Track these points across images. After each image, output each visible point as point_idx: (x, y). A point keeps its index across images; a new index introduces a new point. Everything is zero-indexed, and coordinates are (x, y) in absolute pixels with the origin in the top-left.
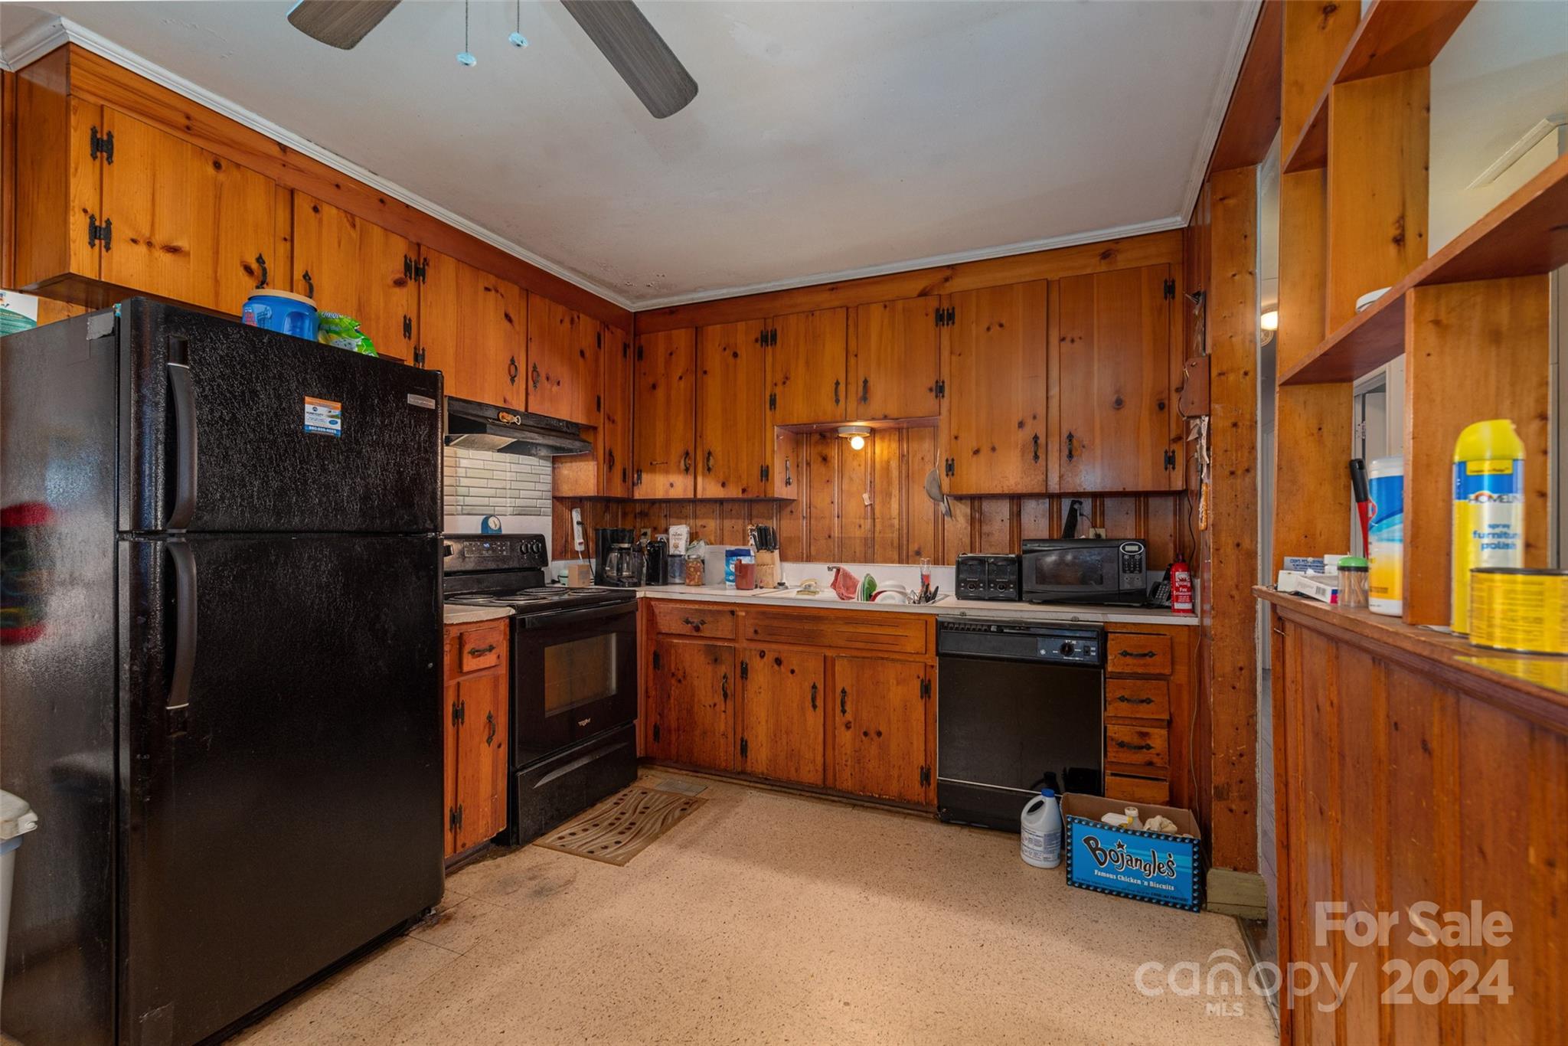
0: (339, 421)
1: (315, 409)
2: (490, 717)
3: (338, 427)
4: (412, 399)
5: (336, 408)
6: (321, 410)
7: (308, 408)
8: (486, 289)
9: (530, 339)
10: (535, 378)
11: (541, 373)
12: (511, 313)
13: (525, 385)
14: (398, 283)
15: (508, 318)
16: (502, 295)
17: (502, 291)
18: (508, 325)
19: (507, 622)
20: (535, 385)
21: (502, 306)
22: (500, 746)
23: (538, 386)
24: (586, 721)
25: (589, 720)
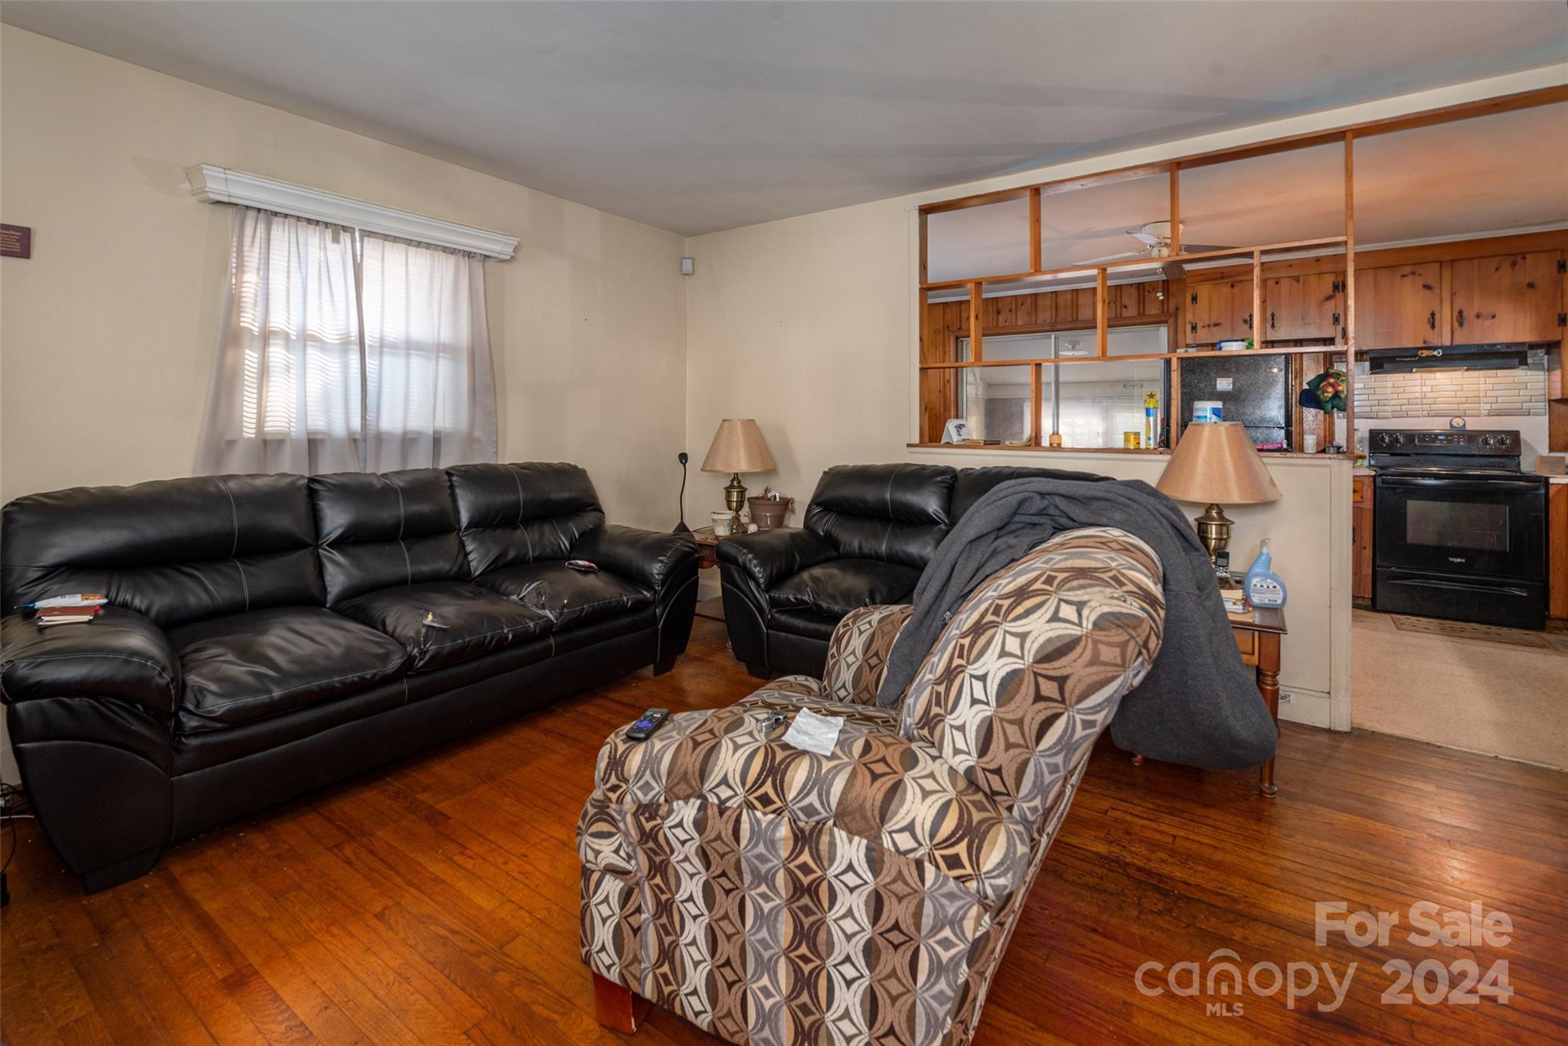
2: (1355, 529)
7: (1218, 382)
8: (1403, 276)
9: (1453, 294)
10: (1460, 318)
11: (1470, 314)
12: (1430, 282)
13: (1449, 328)
14: (1329, 298)
15: (1427, 287)
16: (1420, 275)
17: (1420, 272)
18: (1428, 292)
19: (1371, 479)
20: (1461, 325)
21: (1420, 281)
22: (1365, 548)
23: (1465, 323)
24: (1459, 560)
25: (1463, 560)
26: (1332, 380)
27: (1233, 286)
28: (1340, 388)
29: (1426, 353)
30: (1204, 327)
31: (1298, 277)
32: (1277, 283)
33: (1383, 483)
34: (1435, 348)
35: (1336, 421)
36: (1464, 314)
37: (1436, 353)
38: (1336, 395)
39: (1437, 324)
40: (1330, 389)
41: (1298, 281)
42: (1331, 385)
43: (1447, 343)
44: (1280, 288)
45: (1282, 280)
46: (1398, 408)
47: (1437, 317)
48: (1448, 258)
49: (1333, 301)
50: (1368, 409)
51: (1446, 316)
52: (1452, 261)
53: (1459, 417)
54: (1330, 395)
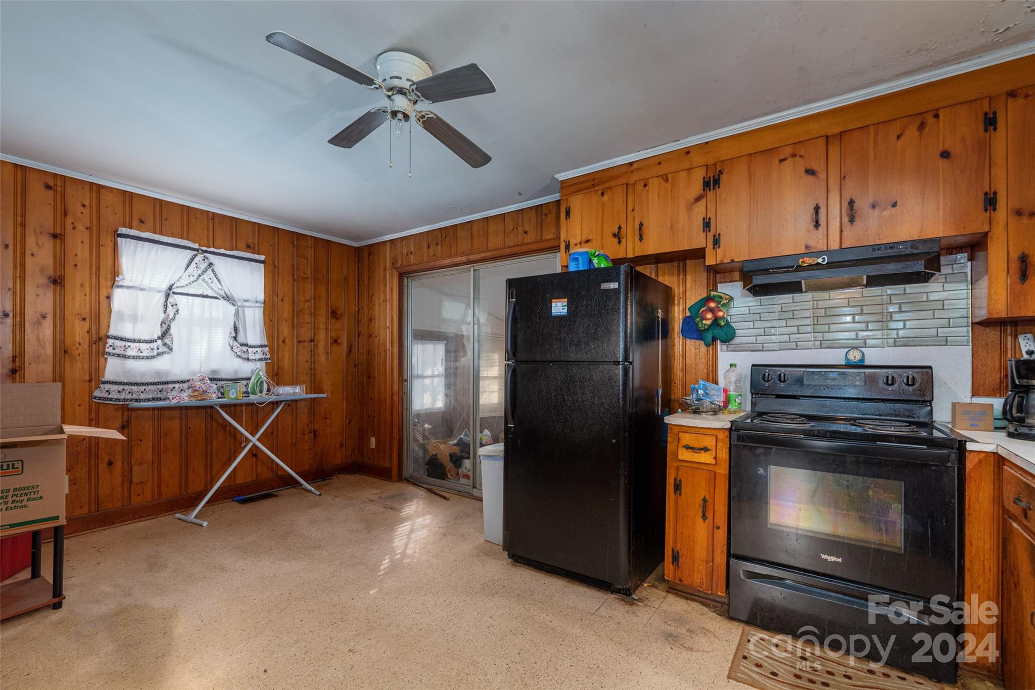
0: (566, 307)
1: (556, 304)
2: (705, 500)
3: (566, 310)
4: (605, 286)
5: (565, 302)
6: (559, 304)
7: (553, 304)
8: (781, 161)
9: (843, 178)
10: (852, 212)
11: (863, 204)
12: (814, 166)
13: (838, 224)
14: (698, 199)
15: (810, 172)
16: (801, 156)
17: (802, 153)
18: (810, 178)
19: (727, 433)
20: (852, 220)
21: (801, 165)
22: (718, 528)
23: (857, 219)
24: (833, 559)
25: (840, 560)
26: (712, 305)
27: (603, 194)
28: (720, 314)
29: (809, 261)
30: (576, 245)
31: (667, 175)
32: (645, 185)
33: (738, 440)
34: (819, 254)
35: (720, 354)
36: (856, 206)
37: (820, 260)
38: (716, 321)
39: (822, 221)
40: (709, 316)
41: (667, 180)
42: (711, 310)
43: (834, 245)
44: (648, 191)
45: (651, 181)
46: (786, 338)
47: (823, 212)
48: (836, 130)
49: (703, 201)
50: (753, 339)
51: (834, 211)
52: (841, 134)
53: (856, 348)
54: (709, 322)
